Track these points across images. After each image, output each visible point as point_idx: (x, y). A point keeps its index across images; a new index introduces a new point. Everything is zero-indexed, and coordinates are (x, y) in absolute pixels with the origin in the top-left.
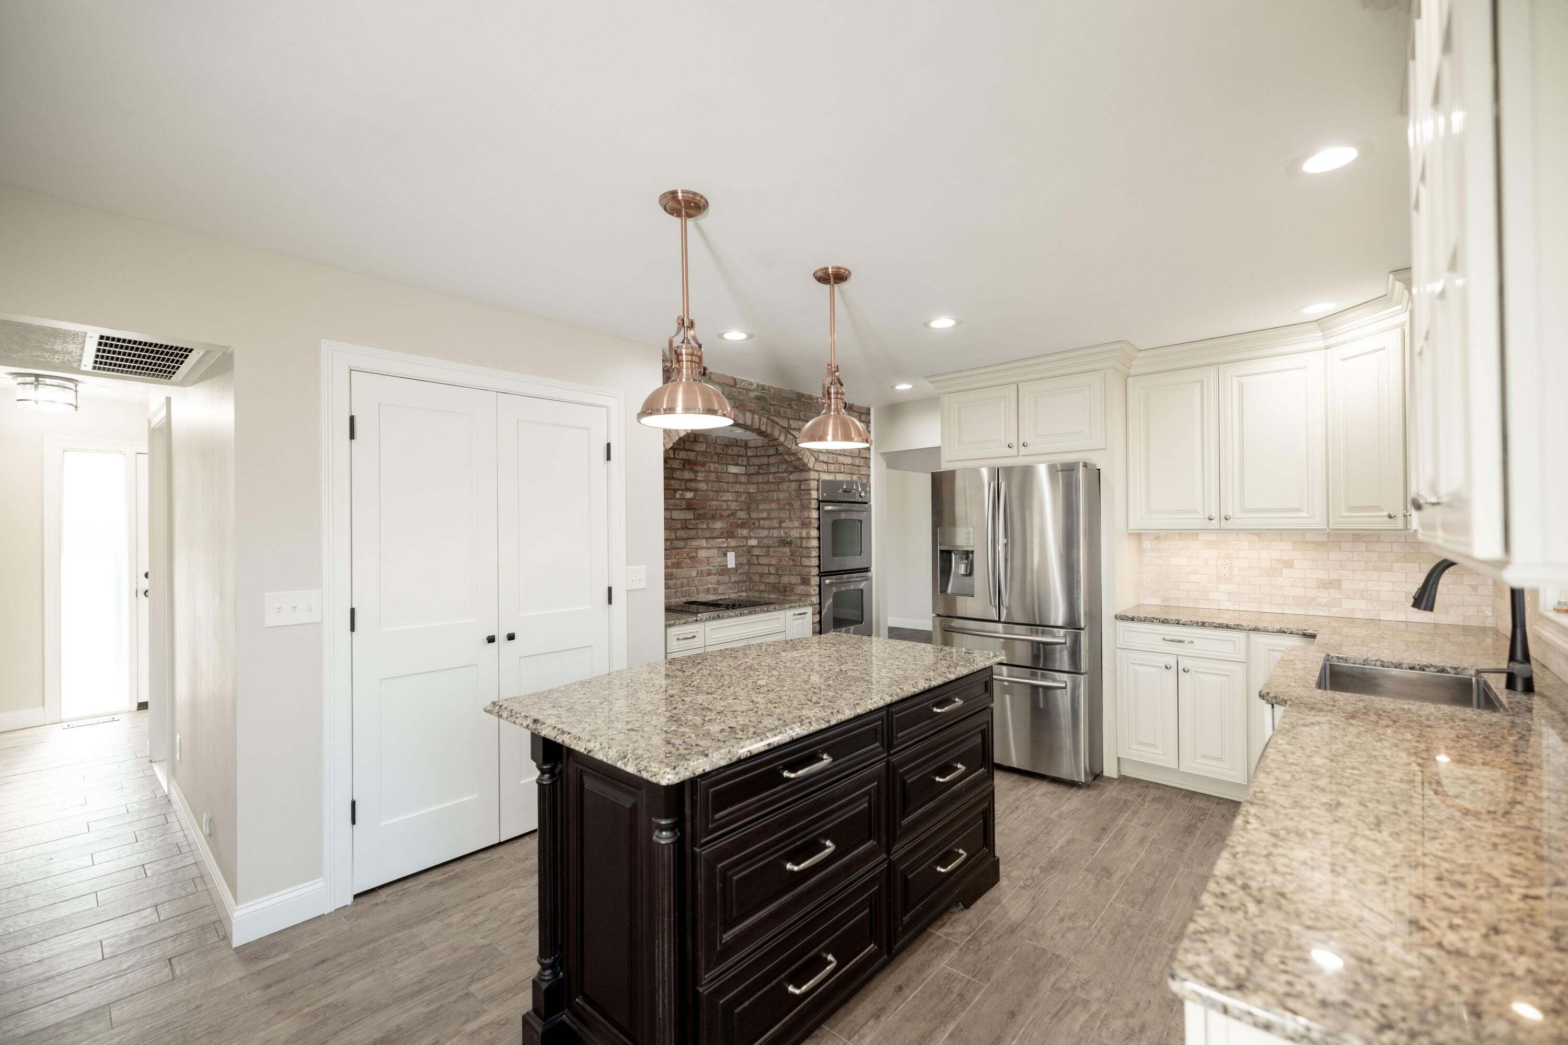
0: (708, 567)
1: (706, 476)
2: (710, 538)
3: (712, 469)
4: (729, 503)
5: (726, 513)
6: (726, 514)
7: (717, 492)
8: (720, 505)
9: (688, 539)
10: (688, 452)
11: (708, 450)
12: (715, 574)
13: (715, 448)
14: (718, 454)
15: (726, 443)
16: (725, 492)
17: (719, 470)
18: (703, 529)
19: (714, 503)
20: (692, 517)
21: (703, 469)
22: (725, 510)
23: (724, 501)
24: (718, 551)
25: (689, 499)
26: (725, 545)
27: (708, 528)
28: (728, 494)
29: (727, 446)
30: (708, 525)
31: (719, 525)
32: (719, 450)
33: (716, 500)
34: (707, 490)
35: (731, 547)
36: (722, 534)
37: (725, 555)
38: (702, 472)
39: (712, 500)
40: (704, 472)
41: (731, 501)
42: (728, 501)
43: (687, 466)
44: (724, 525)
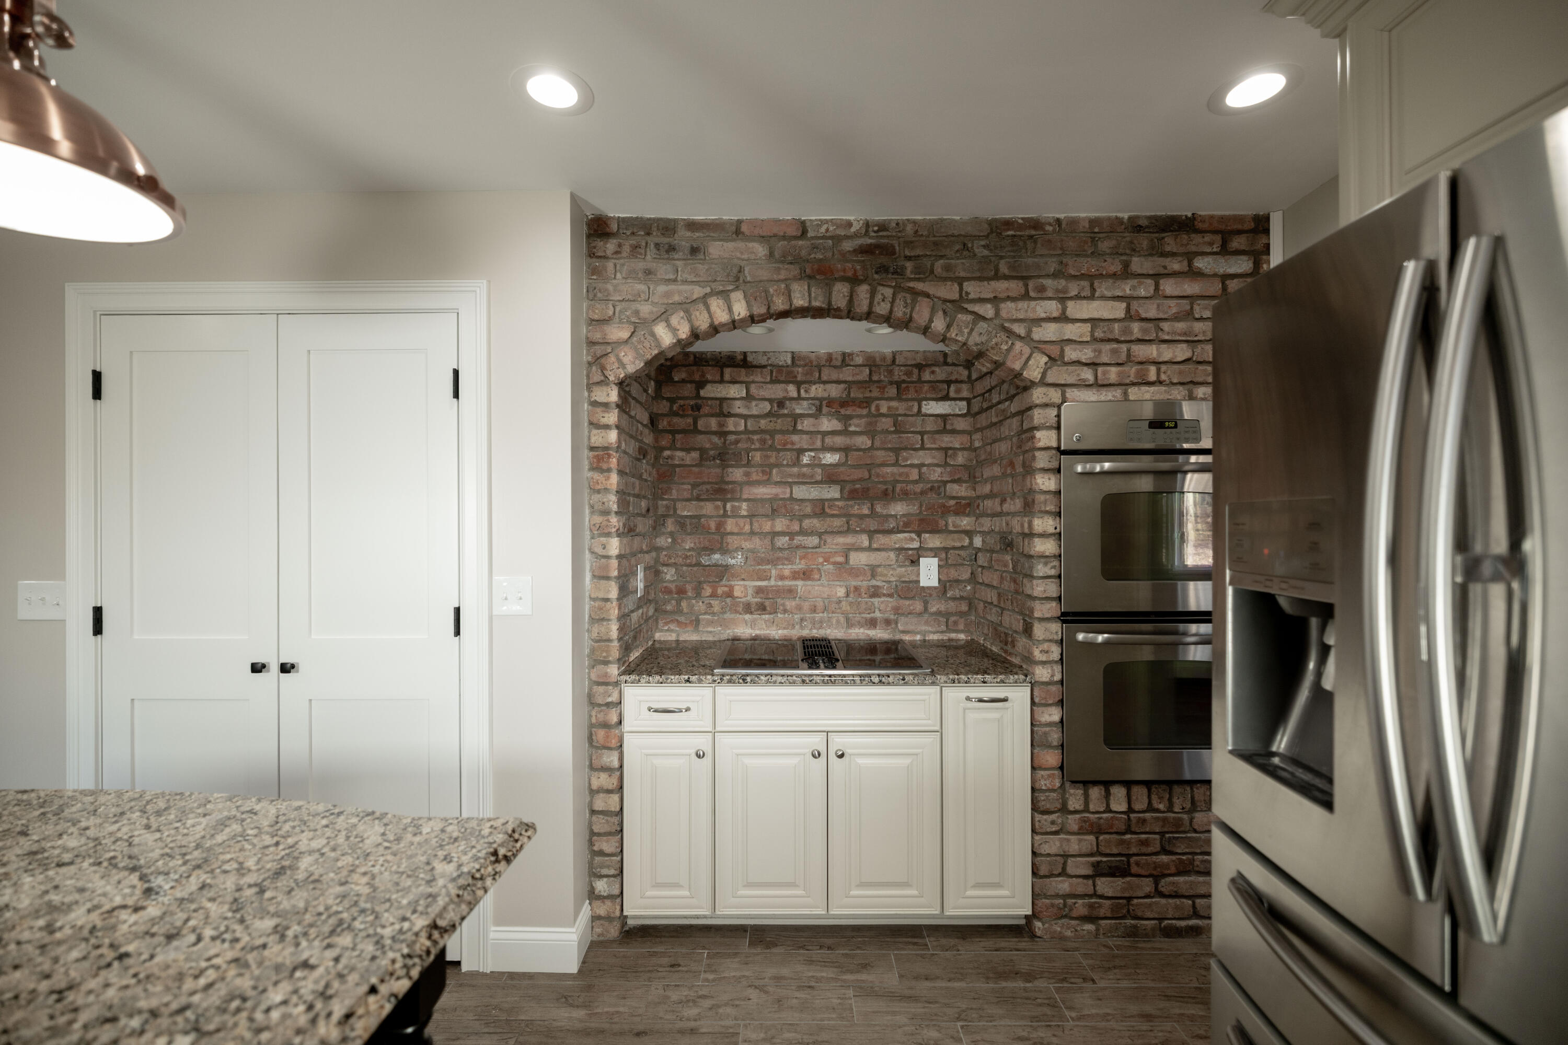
0: (874, 582)
1: (870, 424)
2: (877, 532)
3: (884, 410)
4: (924, 469)
5: (918, 488)
6: (918, 490)
7: (897, 451)
8: (901, 475)
9: (826, 532)
10: (828, 386)
11: (875, 378)
12: (891, 596)
13: (891, 372)
14: (898, 384)
15: (918, 361)
16: (915, 450)
17: (901, 411)
18: (862, 517)
19: (889, 470)
20: (837, 495)
21: (865, 412)
22: (916, 482)
23: (912, 466)
24: (898, 556)
25: (830, 465)
26: (916, 545)
27: (873, 514)
28: (921, 453)
29: (920, 367)
30: (872, 508)
31: (899, 508)
32: (898, 374)
33: (893, 465)
34: (872, 448)
35: (931, 549)
36: (906, 525)
37: (915, 562)
38: (860, 417)
39: (884, 465)
40: (867, 416)
41: (929, 465)
42: (923, 465)
43: (825, 410)
44: (913, 509)
